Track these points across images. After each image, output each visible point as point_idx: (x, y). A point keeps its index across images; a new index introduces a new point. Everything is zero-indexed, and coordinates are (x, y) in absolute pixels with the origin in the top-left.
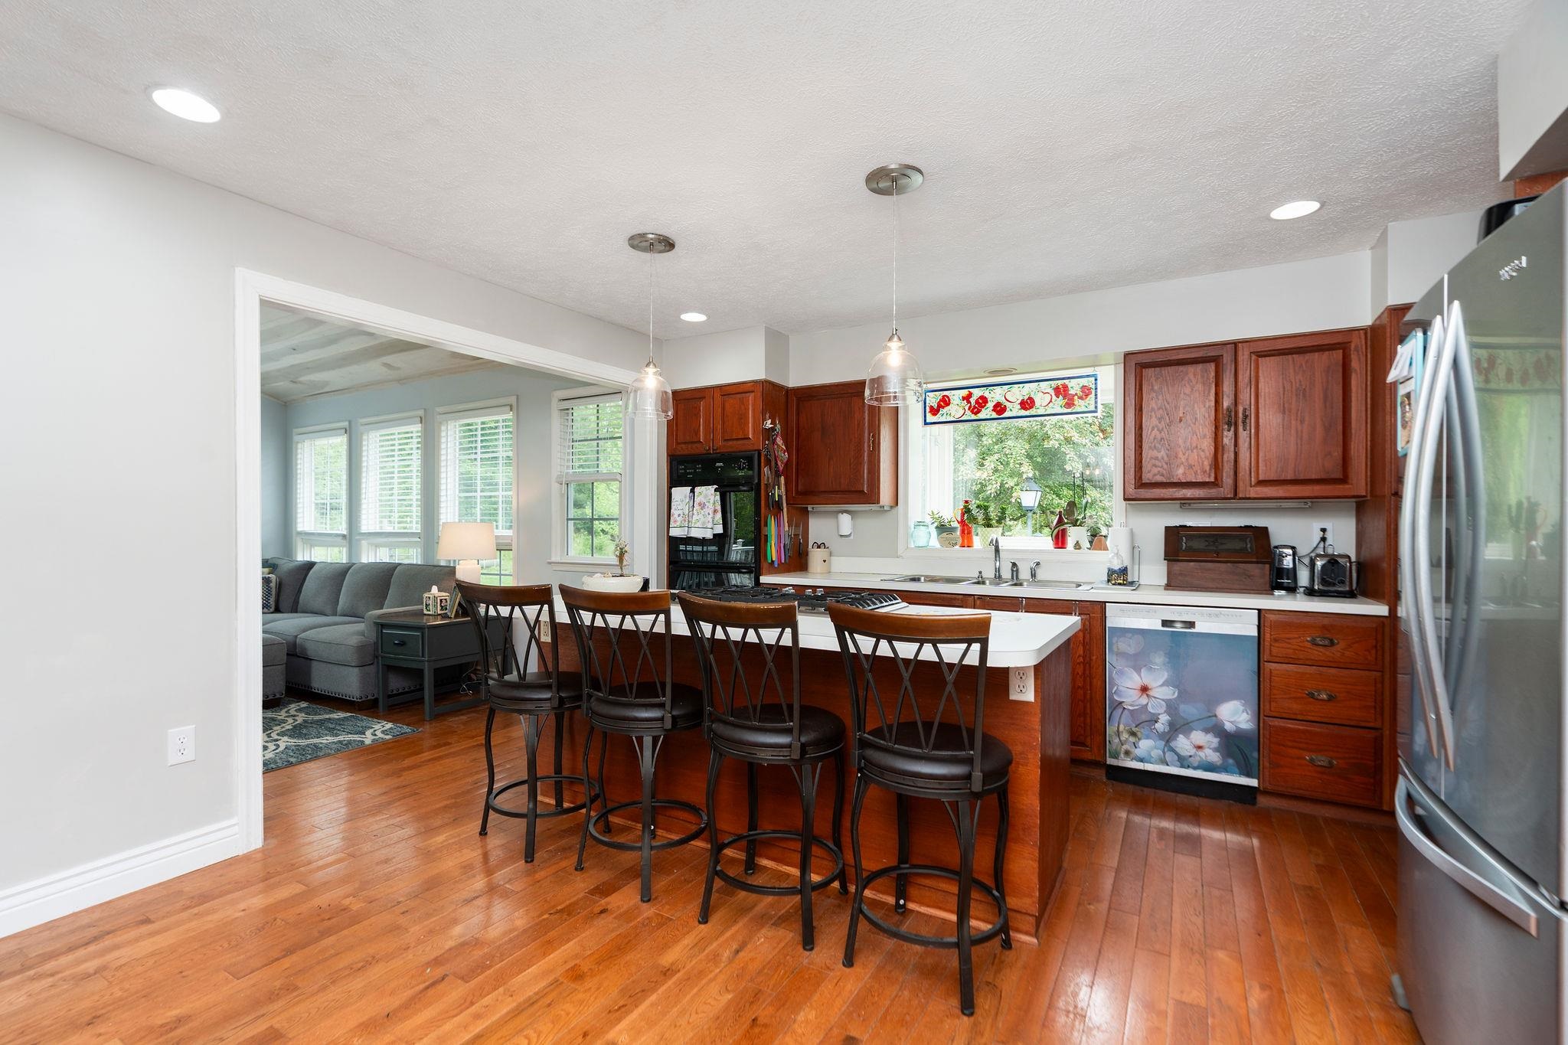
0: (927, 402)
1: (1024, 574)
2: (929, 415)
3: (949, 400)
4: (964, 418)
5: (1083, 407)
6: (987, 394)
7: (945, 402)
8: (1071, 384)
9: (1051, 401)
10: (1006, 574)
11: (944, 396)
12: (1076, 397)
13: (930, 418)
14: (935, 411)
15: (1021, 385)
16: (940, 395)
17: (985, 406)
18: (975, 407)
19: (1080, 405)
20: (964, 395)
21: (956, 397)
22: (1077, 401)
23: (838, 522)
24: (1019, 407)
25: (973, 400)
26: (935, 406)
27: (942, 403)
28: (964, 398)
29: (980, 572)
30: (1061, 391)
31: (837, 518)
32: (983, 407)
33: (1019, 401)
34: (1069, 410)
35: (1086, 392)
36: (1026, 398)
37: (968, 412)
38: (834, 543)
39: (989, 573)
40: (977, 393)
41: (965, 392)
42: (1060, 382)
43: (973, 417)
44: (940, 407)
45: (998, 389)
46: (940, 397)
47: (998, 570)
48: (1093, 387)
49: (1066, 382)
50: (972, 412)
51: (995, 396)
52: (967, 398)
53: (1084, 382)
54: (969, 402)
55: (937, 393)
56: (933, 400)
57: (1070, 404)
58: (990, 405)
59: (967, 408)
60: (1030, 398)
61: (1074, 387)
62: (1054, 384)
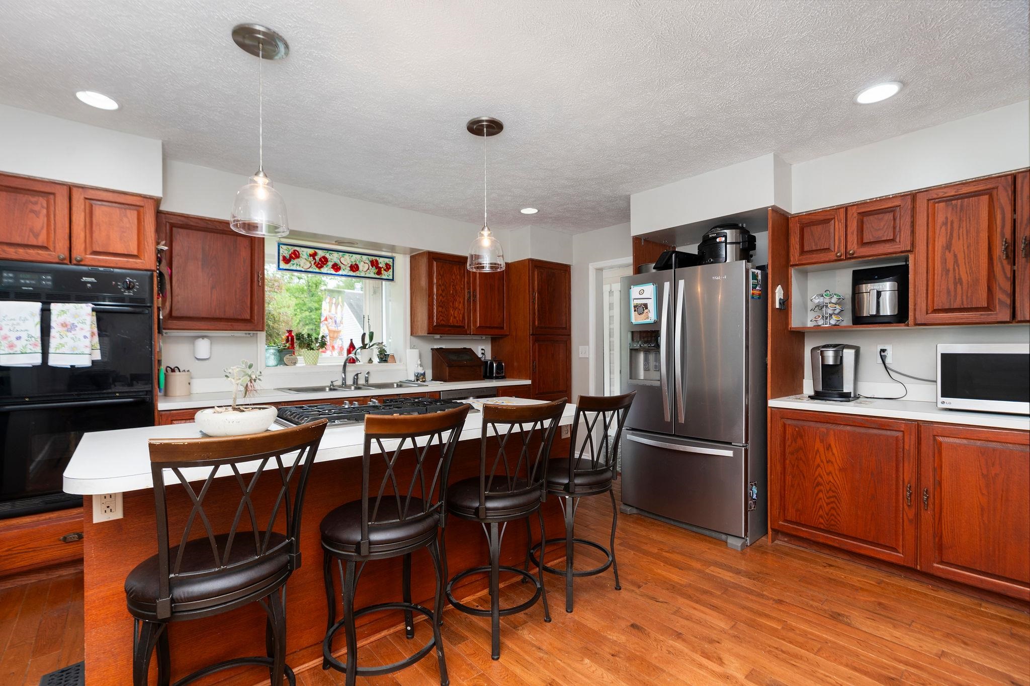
0: (281, 252)
1: (361, 381)
2: (282, 263)
3: (299, 254)
4: (310, 270)
5: (386, 276)
6: (327, 256)
7: (296, 255)
8: (381, 260)
9: (368, 269)
10: (350, 381)
11: (295, 251)
12: (382, 269)
13: (283, 265)
14: (287, 261)
15: (351, 255)
16: (292, 249)
17: (326, 264)
18: (319, 263)
19: (385, 275)
20: (311, 253)
21: (304, 253)
22: (383, 272)
23: (194, 346)
24: (349, 268)
25: (317, 258)
26: (288, 257)
27: (293, 255)
28: (311, 255)
29: (332, 382)
30: (374, 264)
31: (194, 344)
32: (325, 264)
33: (349, 265)
34: (378, 277)
35: (388, 268)
36: (354, 263)
37: (314, 266)
38: (194, 366)
39: (339, 383)
40: (321, 254)
41: (311, 251)
42: (374, 258)
43: (317, 270)
44: (291, 257)
45: (336, 255)
46: (292, 251)
47: (344, 379)
48: (391, 264)
49: (377, 258)
50: (317, 266)
51: (334, 258)
52: (314, 255)
53: (387, 260)
54: (314, 259)
55: (289, 247)
56: (286, 252)
57: (379, 273)
58: (330, 264)
59: (313, 263)
60: (357, 265)
61: (382, 262)
62: (371, 258)
